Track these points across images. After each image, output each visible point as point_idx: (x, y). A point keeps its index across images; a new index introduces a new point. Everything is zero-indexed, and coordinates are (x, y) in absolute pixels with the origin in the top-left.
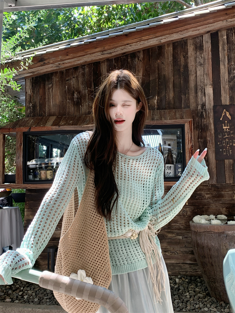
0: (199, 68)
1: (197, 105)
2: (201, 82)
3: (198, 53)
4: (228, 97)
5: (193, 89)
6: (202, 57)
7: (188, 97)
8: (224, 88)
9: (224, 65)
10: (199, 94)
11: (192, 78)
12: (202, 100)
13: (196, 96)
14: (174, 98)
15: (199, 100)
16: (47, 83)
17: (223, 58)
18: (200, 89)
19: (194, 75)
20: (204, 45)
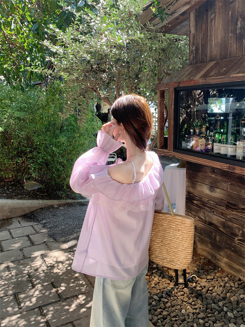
16: (209, 13)
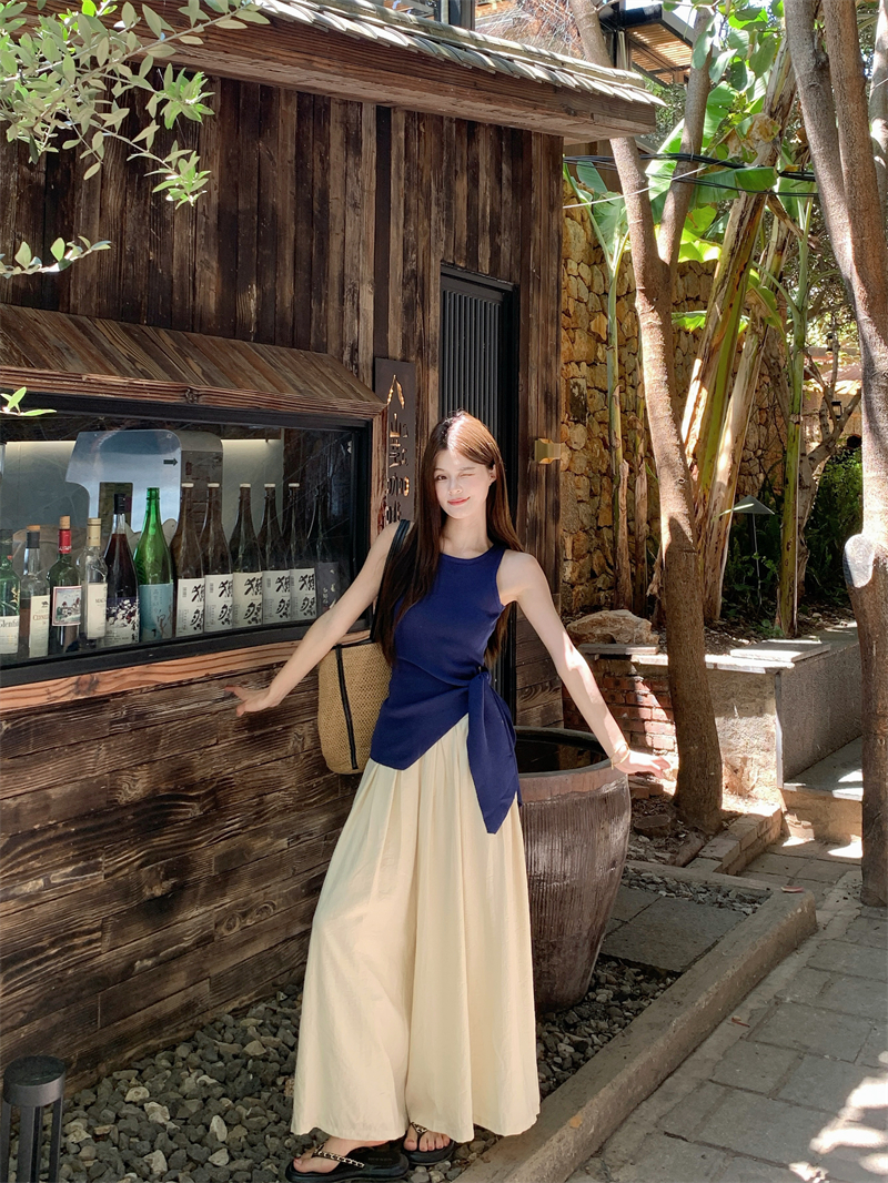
0: (350, 214)
1: (342, 345)
2: (352, 265)
3: (351, 162)
4: (400, 334)
5: (336, 285)
6: (358, 180)
7: (326, 310)
8: (394, 301)
9: (398, 228)
10: (348, 305)
11: (335, 245)
12: (351, 327)
13: (342, 315)
14: (293, 305)
15: (347, 329)
17: (396, 203)
18: (347, 292)
19: (341, 237)
20: (363, 137)
